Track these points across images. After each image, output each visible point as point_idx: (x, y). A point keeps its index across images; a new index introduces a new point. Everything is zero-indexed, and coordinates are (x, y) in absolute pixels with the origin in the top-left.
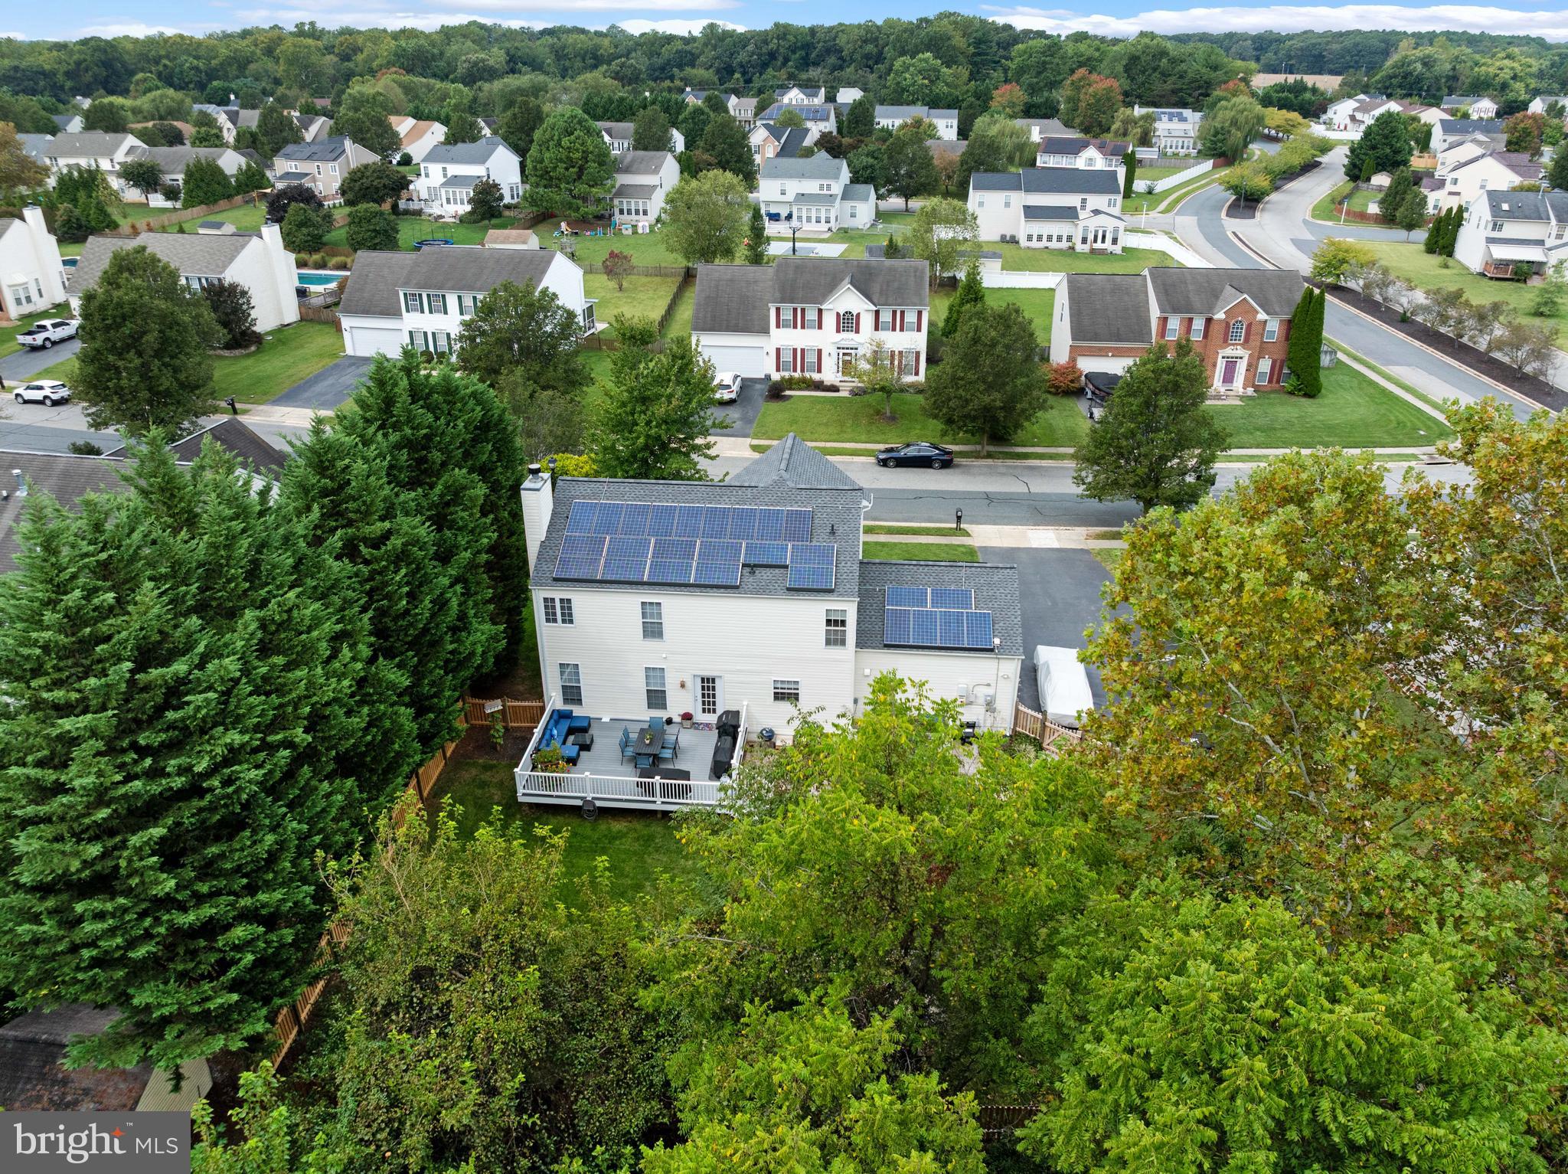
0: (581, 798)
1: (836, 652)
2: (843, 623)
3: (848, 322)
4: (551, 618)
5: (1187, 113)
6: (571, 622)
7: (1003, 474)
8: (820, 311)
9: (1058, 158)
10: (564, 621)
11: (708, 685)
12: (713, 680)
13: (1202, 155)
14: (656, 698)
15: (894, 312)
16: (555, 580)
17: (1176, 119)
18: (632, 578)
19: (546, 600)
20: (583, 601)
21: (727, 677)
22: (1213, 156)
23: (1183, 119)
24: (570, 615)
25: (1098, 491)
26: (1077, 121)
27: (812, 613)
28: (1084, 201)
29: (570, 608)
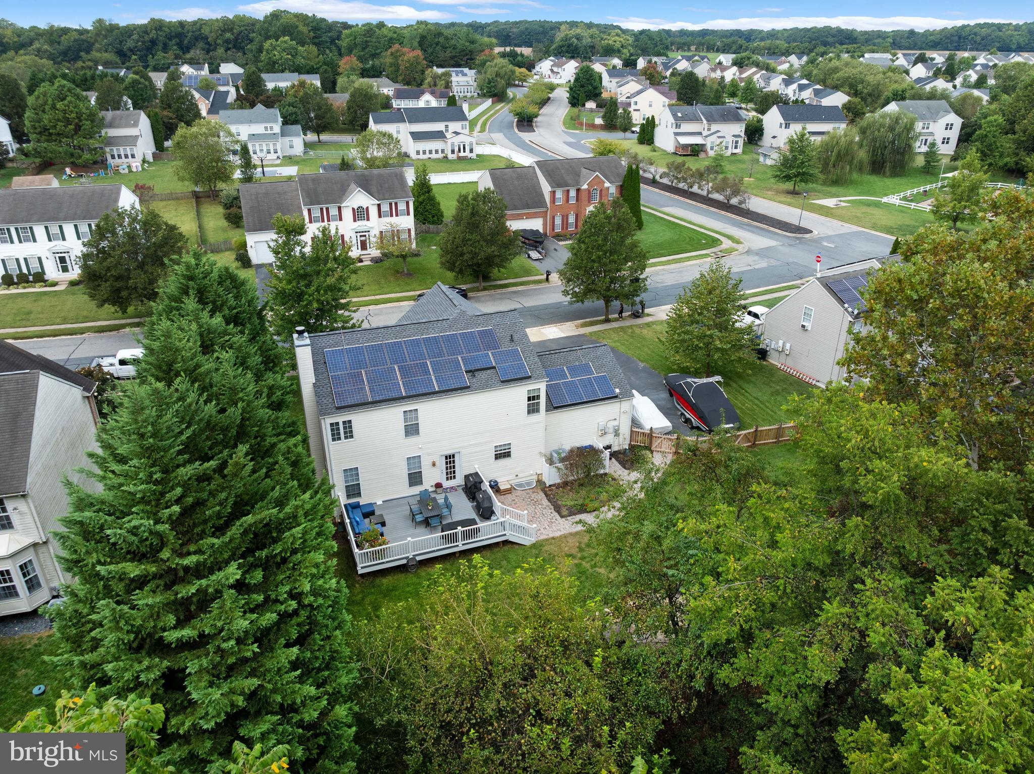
0: (406, 558)
1: (535, 417)
2: (538, 397)
3: (360, 214)
4: (336, 437)
5: (466, 70)
6: (352, 437)
7: (501, 299)
8: (339, 208)
9: (407, 101)
10: (346, 438)
11: (450, 459)
12: (454, 456)
13: (483, 96)
14: (415, 478)
15: (391, 204)
16: (338, 408)
17: (460, 75)
18: (394, 395)
19: (332, 425)
20: (361, 420)
21: (463, 451)
22: (490, 96)
23: (465, 75)
24: (351, 432)
25: (579, 298)
26: (400, 78)
27: (518, 394)
28: (447, 126)
29: (351, 427)
